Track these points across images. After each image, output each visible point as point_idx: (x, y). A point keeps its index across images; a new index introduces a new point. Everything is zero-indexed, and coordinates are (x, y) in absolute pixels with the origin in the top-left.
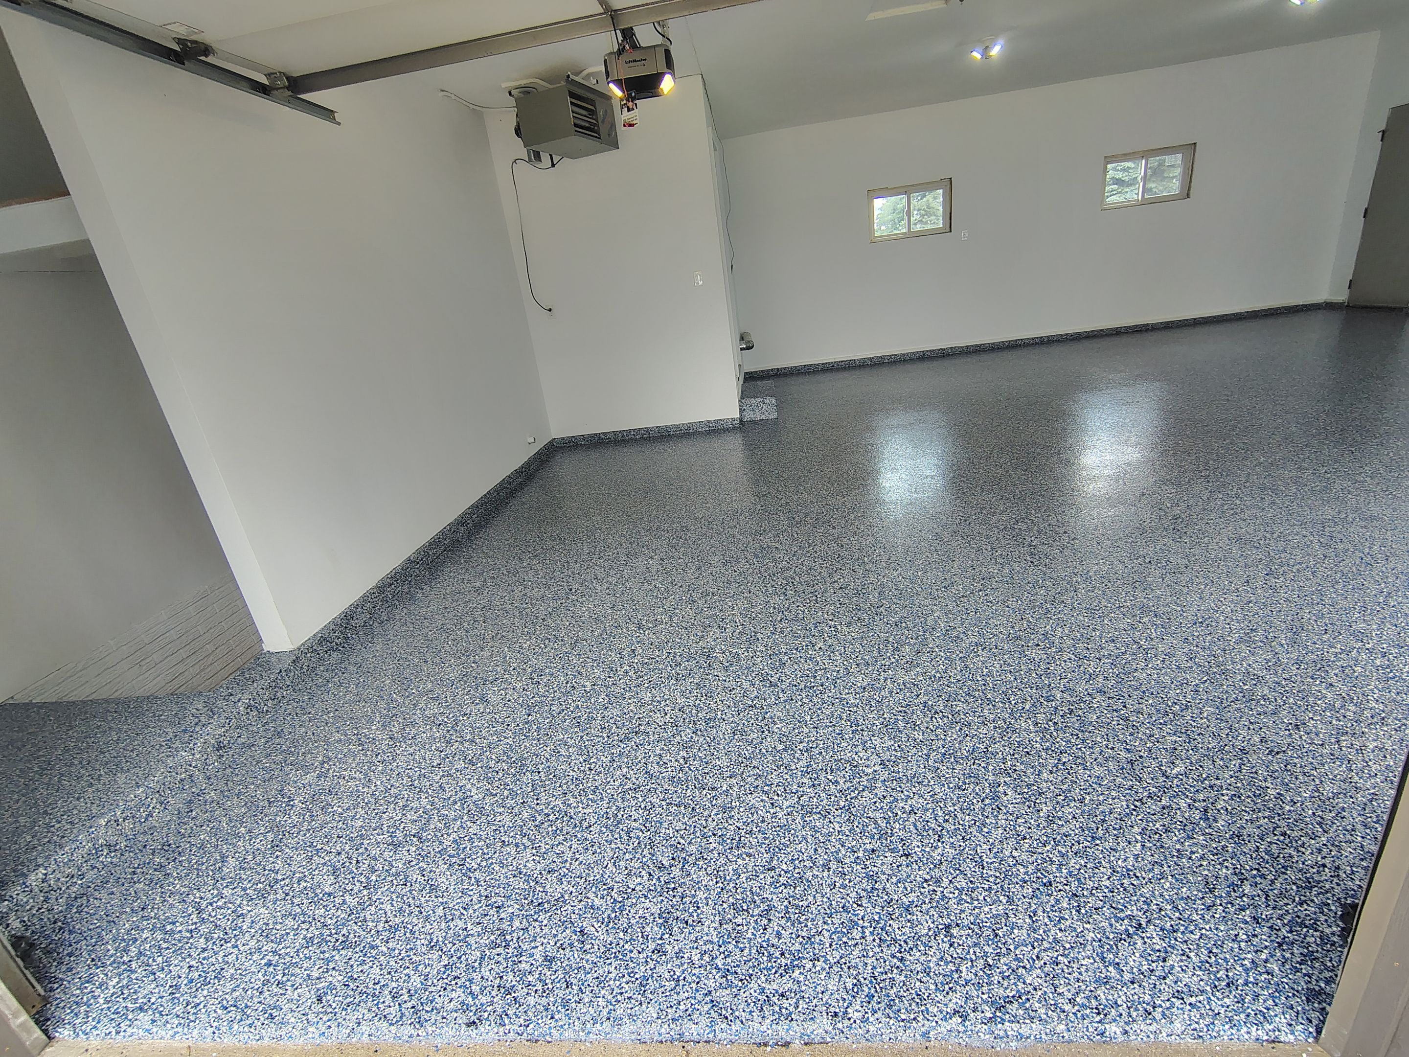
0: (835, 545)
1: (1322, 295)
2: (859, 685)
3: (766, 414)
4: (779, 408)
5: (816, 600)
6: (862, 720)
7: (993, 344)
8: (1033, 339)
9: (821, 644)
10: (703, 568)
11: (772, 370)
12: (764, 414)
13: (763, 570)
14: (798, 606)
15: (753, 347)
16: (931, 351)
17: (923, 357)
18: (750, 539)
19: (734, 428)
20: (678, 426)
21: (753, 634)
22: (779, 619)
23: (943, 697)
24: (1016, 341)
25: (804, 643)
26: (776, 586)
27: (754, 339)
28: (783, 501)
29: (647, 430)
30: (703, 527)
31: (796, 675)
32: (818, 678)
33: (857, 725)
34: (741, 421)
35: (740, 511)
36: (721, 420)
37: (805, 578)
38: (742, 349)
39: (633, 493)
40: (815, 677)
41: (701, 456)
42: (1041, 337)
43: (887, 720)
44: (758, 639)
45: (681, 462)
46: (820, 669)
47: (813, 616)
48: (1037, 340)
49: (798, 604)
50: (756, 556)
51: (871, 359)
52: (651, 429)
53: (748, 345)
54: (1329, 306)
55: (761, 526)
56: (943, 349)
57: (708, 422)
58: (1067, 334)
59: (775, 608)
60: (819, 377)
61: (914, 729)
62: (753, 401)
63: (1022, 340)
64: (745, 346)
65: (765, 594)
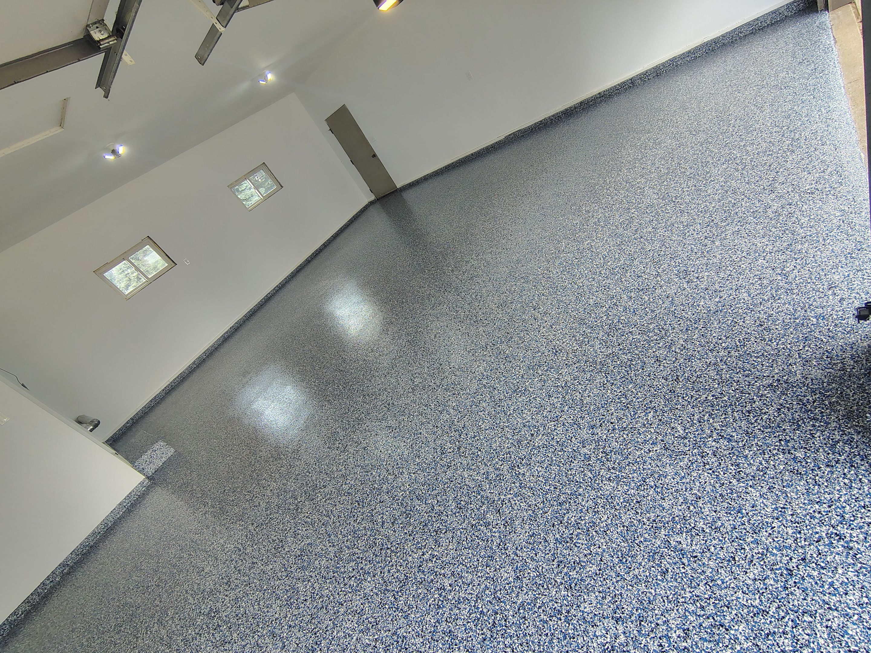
0: (344, 497)
1: (366, 202)
2: (511, 579)
3: (164, 455)
4: (169, 443)
5: (392, 551)
6: (556, 605)
7: (257, 305)
9: (446, 580)
10: (277, 631)
11: (127, 423)
12: (162, 457)
13: (324, 573)
14: (389, 571)
15: (99, 422)
16: (227, 332)
17: (226, 339)
18: (278, 560)
19: (148, 488)
20: (94, 533)
21: (395, 638)
22: (393, 599)
23: (556, 523)
24: (267, 296)
25: (436, 596)
26: (351, 575)
27: (93, 415)
28: (263, 505)
29: (63, 565)
30: (227, 593)
31: (471, 629)
32: (485, 610)
33: (560, 613)
34: (148, 478)
35: (240, 546)
36: (130, 493)
37: (361, 543)
38: (91, 430)
39: (117, 637)
40: (482, 612)
41: (146, 536)
42: (277, 286)
43: (563, 582)
44: (404, 637)
45: (133, 558)
46: (476, 601)
47: (409, 565)
48: (277, 289)
49: (386, 569)
50: (303, 568)
51: (194, 363)
53: (94, 424)
54: (371, 203)
55: (274, 541)
56: (233, 327)
58: (288, 277)
59: (377, 594)
60: (170, 399)
61: (584, 567)
62: (144, 457)
63: (269, 293)
64: (91, 427)
65: (355, 591)
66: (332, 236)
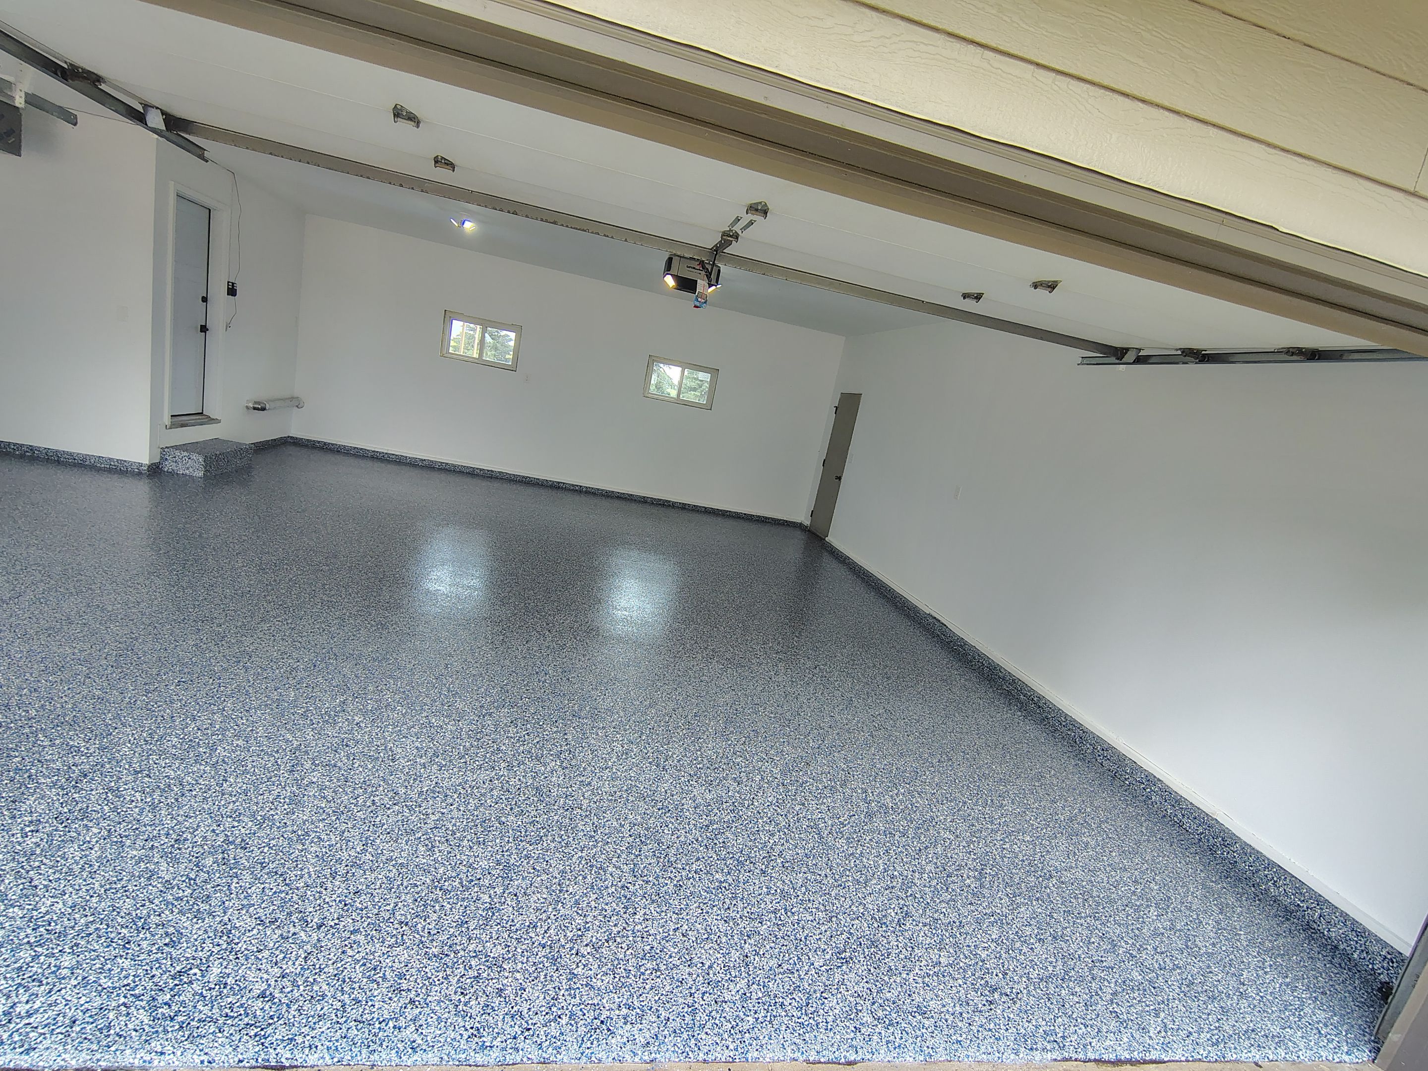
3: (191, 470)
7: (538, 479)
8: (573, 485)
12: (188, 469)
20: (71, 454)
24: (559, 483)
29: (31, 449)
36: (125, 461)
42: (581, 486)
52: (38, 449)
57: (110, 459)
66: (706, 508)
